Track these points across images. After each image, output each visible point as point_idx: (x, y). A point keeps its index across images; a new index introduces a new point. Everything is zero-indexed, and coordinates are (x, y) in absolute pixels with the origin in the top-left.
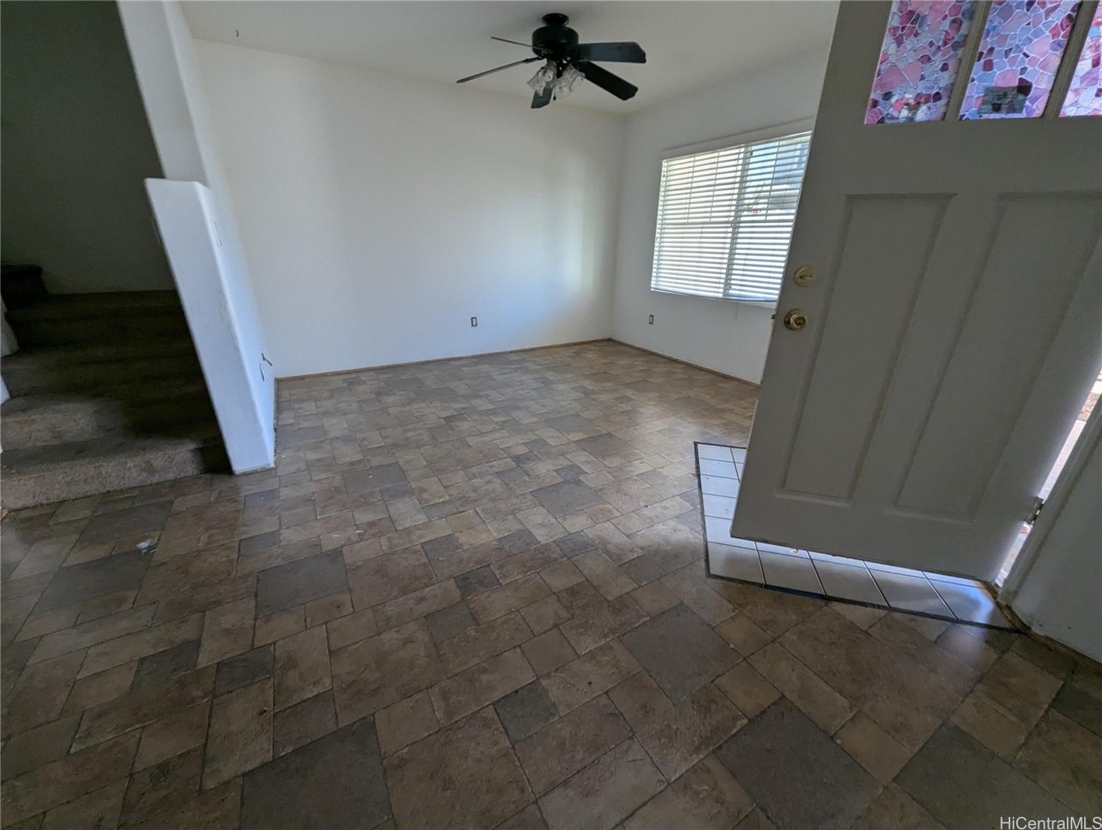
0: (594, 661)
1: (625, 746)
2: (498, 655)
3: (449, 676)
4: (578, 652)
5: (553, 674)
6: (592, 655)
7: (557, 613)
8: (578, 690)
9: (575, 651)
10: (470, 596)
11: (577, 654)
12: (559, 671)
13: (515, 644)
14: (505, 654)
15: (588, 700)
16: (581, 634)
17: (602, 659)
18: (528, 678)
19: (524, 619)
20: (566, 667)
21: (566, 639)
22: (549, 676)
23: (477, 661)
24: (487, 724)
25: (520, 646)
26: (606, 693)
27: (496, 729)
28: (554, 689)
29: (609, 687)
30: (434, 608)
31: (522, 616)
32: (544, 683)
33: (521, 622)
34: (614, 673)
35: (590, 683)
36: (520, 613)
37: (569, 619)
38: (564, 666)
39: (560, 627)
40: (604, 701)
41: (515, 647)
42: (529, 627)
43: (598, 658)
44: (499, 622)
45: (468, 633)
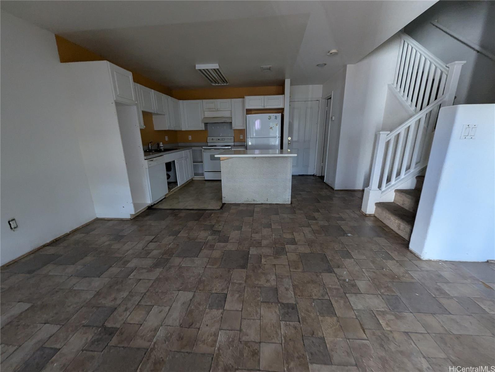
0: (213, 334)
1: (181, 322)
2: (243, 302)
3: (246, 287)
4: (222, 331)
5: (221, 315)
6: (216, 335)
7: (247, 336)
8: (209, 320)
9: (223, 330)
10: (280, 305)
11: (222, 329)
12: (221, 318)
13: (243, 310)
14: (242, 305)
15: (203, 320)
16: (229, 338)
17: (211, 338)
18: (227, 307)
19: (254, 320)
20: (220, 322)
21: (232, 330)
22: (222, 314)
23: (246, 295)
24: (223, 290)
25: (242, 311)
26: (199, 329)
27: (219, 291)
28: (216, 313)
29: (199, 331)
30: (280, 292)
31: (256, 319)
32: (221, 311)
33: (253, 318)
34: (202, 338)
35: (207, 325)
36: (258, 320)
37: (240, 339)
38: (221, 321)
39: (239, 332)
40: (198, 326)
41: (242, 309)
42: (248, 319)
43: (213, 337)
44: (259, 310)
45: (260, 297)
